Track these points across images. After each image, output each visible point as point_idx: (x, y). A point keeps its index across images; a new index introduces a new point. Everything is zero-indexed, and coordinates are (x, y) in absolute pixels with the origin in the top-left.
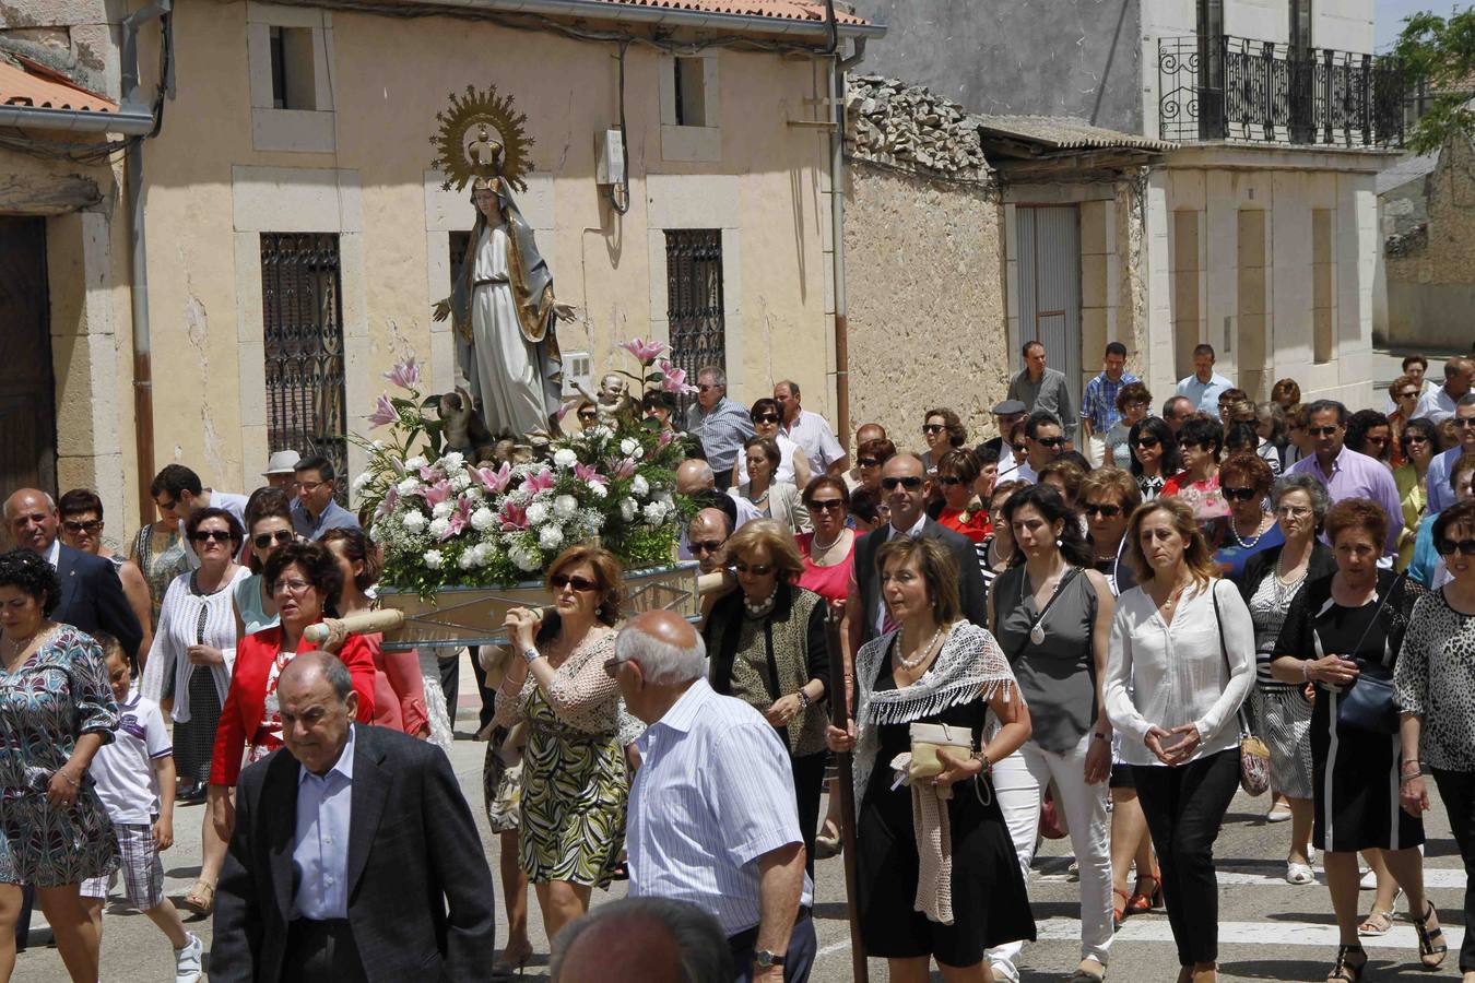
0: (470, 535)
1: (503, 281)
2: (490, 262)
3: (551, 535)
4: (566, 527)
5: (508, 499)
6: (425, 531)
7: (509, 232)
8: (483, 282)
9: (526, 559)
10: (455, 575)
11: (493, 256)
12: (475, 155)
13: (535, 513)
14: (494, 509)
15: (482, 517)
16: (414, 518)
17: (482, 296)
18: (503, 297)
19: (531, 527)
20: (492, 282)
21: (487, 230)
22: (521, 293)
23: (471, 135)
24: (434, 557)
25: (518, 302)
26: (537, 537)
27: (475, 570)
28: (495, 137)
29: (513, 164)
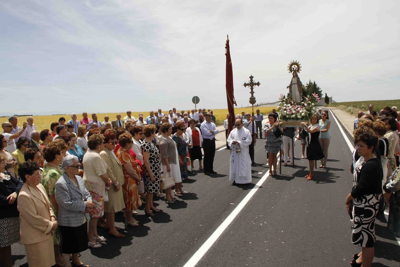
0: (293, 114)
1: (296, 84)
3: (303, 114)
4: (305, 113)
5: (297, 110)
6: (287, 113)
7: (297, 78)
8: (294, 84)
9: (299, 117)
10: (290, 118)
11: (295, 81)
12: (294, 69)
13: (301, 111)
14: (295, 111)
15: (294, 112)
16: (285, 111)
17: (293, 86)
18: (296, 86)
19: (300, 113)
21: (294, 78)
22: (298, 85)
23: (293, 66)
24: (287, 116)
25: (298, 86)
26: (301, 114)
27: (293, 118)
28: (296, 66)
29: (298, 69)
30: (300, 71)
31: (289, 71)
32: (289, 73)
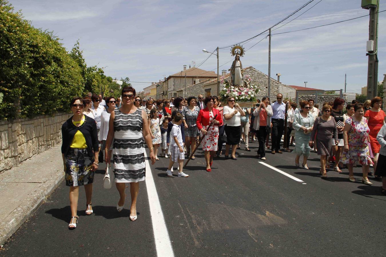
0: (242, 96)
1: (240, 67)
2: (238, 65)
7: (240, 61)
8: (237, 67)
10: (239, 100)
11: (238, 64)
17: (236, 69)
20: (239, 67)
21: (237, 61)
22: (241, 68)
23: (236, 50)
27: (242, 100)
28: (239, 50)
29: (242, 53)
30: (244, 55)
31: (231, 54)
32: (232, 56)
